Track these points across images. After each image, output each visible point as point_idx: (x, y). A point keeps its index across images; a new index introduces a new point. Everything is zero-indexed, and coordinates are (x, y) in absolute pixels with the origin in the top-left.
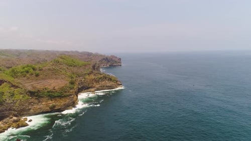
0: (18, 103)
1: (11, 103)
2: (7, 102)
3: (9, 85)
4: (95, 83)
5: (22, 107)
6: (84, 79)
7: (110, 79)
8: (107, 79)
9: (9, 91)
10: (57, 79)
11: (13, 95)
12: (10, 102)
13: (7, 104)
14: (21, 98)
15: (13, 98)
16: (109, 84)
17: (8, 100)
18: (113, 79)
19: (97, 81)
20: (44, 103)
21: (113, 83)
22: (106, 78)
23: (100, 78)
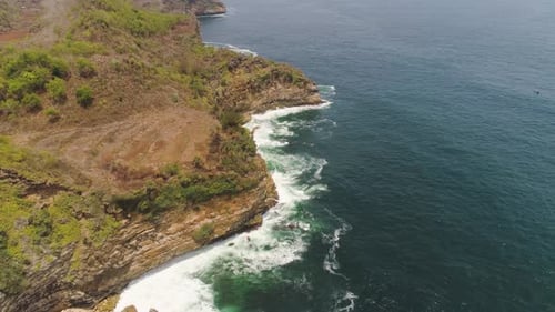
0: (78, 255)
1: (54, 264)
2: (34, 268)
3: (14, 189)
4: (250, 96)
5: (99, 269)
6: (220, 89)
7: (289, 79)
8: (281, 78)
9: (25, 216)
10: (160, 105)
11: (46, 229)
12: (45, 264)
13: (37, 275)
14: (88, 234)
15: (54, 244)
16: (285, 91)
17: (34, 258)
18: (295, 77)
19: (255, 89)
20: (172, 229)
21: (297, 90)
22: (277, 76)
23: (264, 79)
